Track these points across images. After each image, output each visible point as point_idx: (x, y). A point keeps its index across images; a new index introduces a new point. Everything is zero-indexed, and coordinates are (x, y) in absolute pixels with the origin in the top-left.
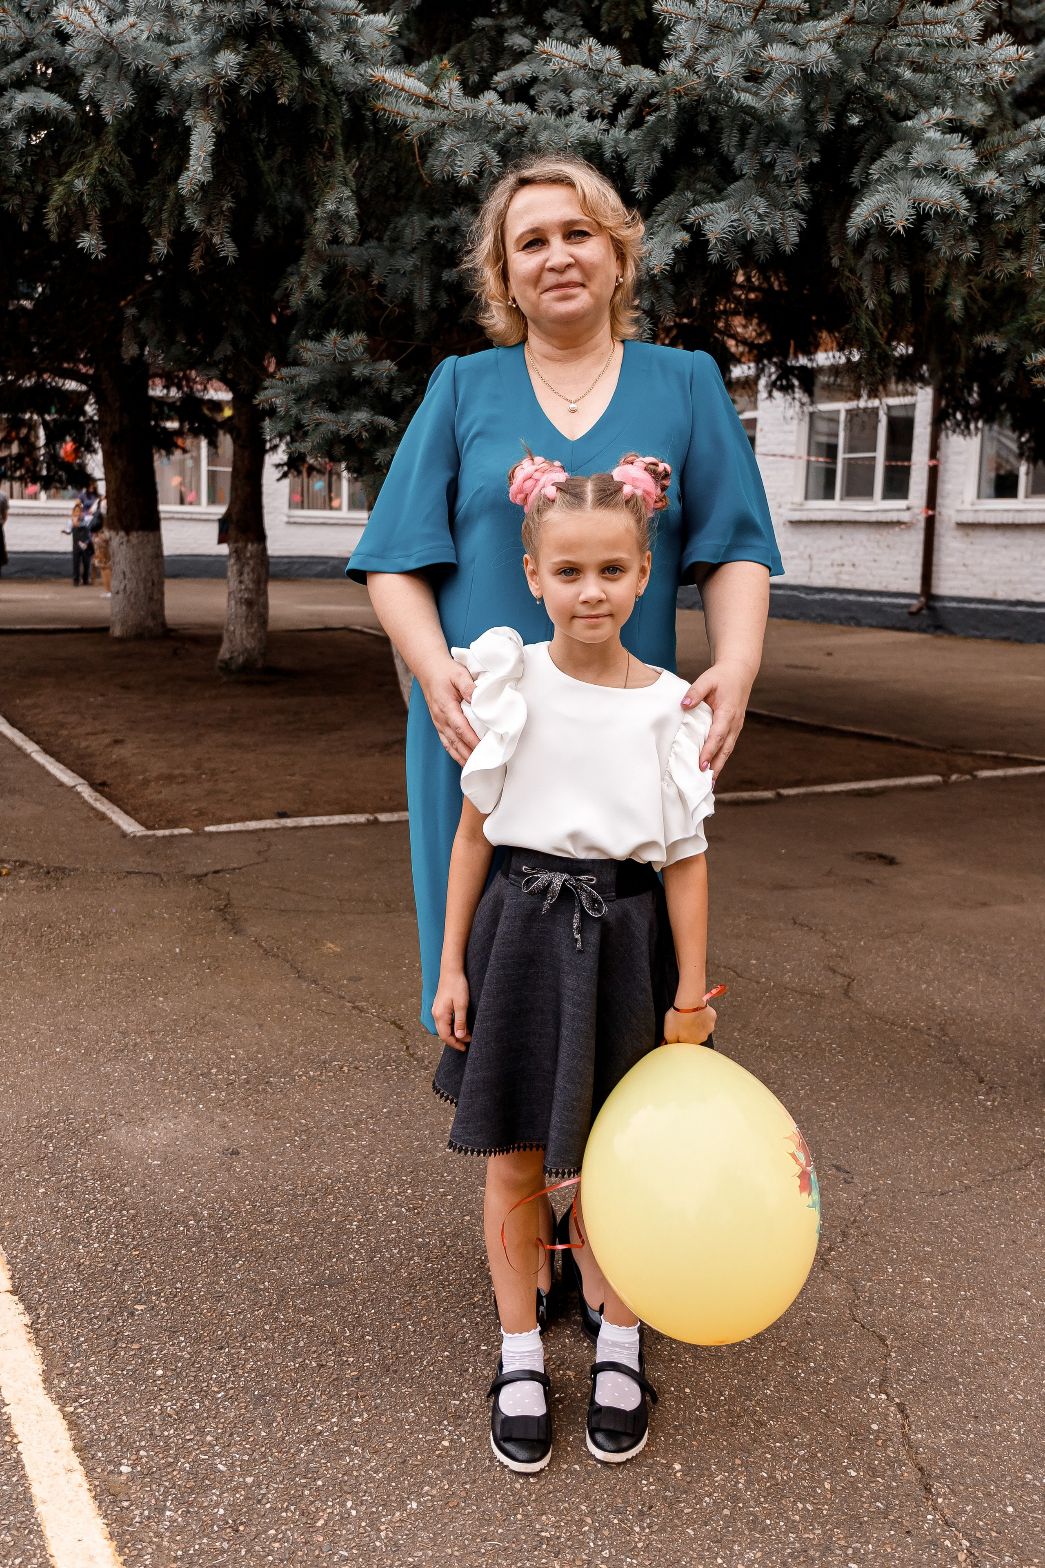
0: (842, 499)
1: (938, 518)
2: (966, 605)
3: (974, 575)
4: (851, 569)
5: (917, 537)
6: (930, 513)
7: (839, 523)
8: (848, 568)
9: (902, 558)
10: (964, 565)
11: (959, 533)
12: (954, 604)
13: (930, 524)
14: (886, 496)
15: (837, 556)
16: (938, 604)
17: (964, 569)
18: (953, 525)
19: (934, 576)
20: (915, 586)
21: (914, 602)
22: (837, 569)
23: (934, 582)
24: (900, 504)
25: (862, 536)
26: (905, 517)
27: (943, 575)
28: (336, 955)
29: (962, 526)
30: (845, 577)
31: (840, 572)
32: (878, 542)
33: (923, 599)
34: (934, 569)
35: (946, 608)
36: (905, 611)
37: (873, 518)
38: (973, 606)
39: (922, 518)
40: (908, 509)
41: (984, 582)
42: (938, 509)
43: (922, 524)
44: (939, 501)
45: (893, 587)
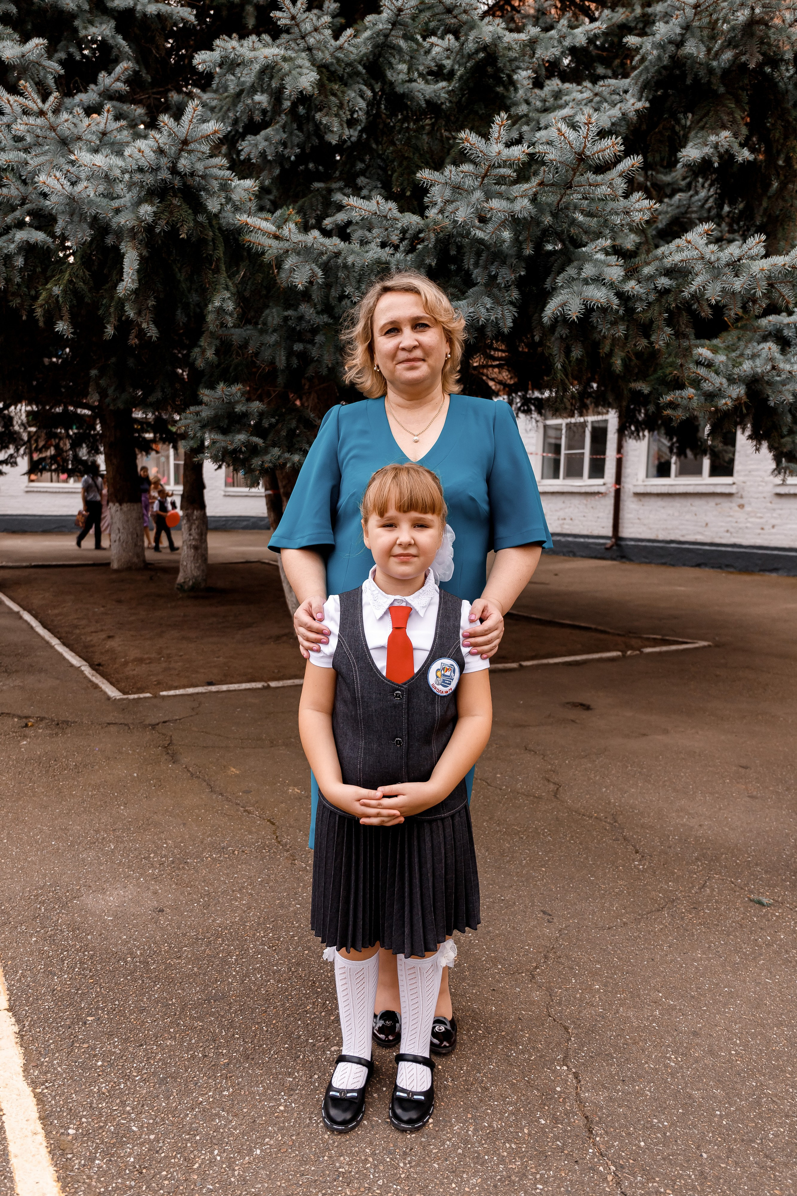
0: (564, 478)
1: (622, 490)
2: (640, 543)
3: (645, 525)
4: (570, 522)
5: (610, 502)
6: (618, 487)
7: (562, 493)
8: (568, 521)
9: (601, 515)
10: (639, 519)
11: (635, 499)
12: (633, 543)
13: (618, 494)
14: (591, 477)
15: (561, 514)
16: (623, 543)
17: (638, 521)
18: (631, 494)
19: (620, 525)
20: (608, 531)
21: (608, 541)
22: (561, 522)
23: (620, 529)
24: (599, 481)
25: (576, 501)
26: (602, 489)
27: (626, 525)
28: (237, 776)
29: (637, 494)
30: (566, 527)
31: (563, 524)
32: (586, 505)
33: (613, 540)
34: (620, 521)
35: (627, 545)
36: (603, 547)
37: (583, 490)
38: (644, 544)
39: (612, 490)
40: (604, 484)
41: (650, 529)
42: (622, 484)
43: (612, 494)
44: (623, 479)
45: (596, 533)
